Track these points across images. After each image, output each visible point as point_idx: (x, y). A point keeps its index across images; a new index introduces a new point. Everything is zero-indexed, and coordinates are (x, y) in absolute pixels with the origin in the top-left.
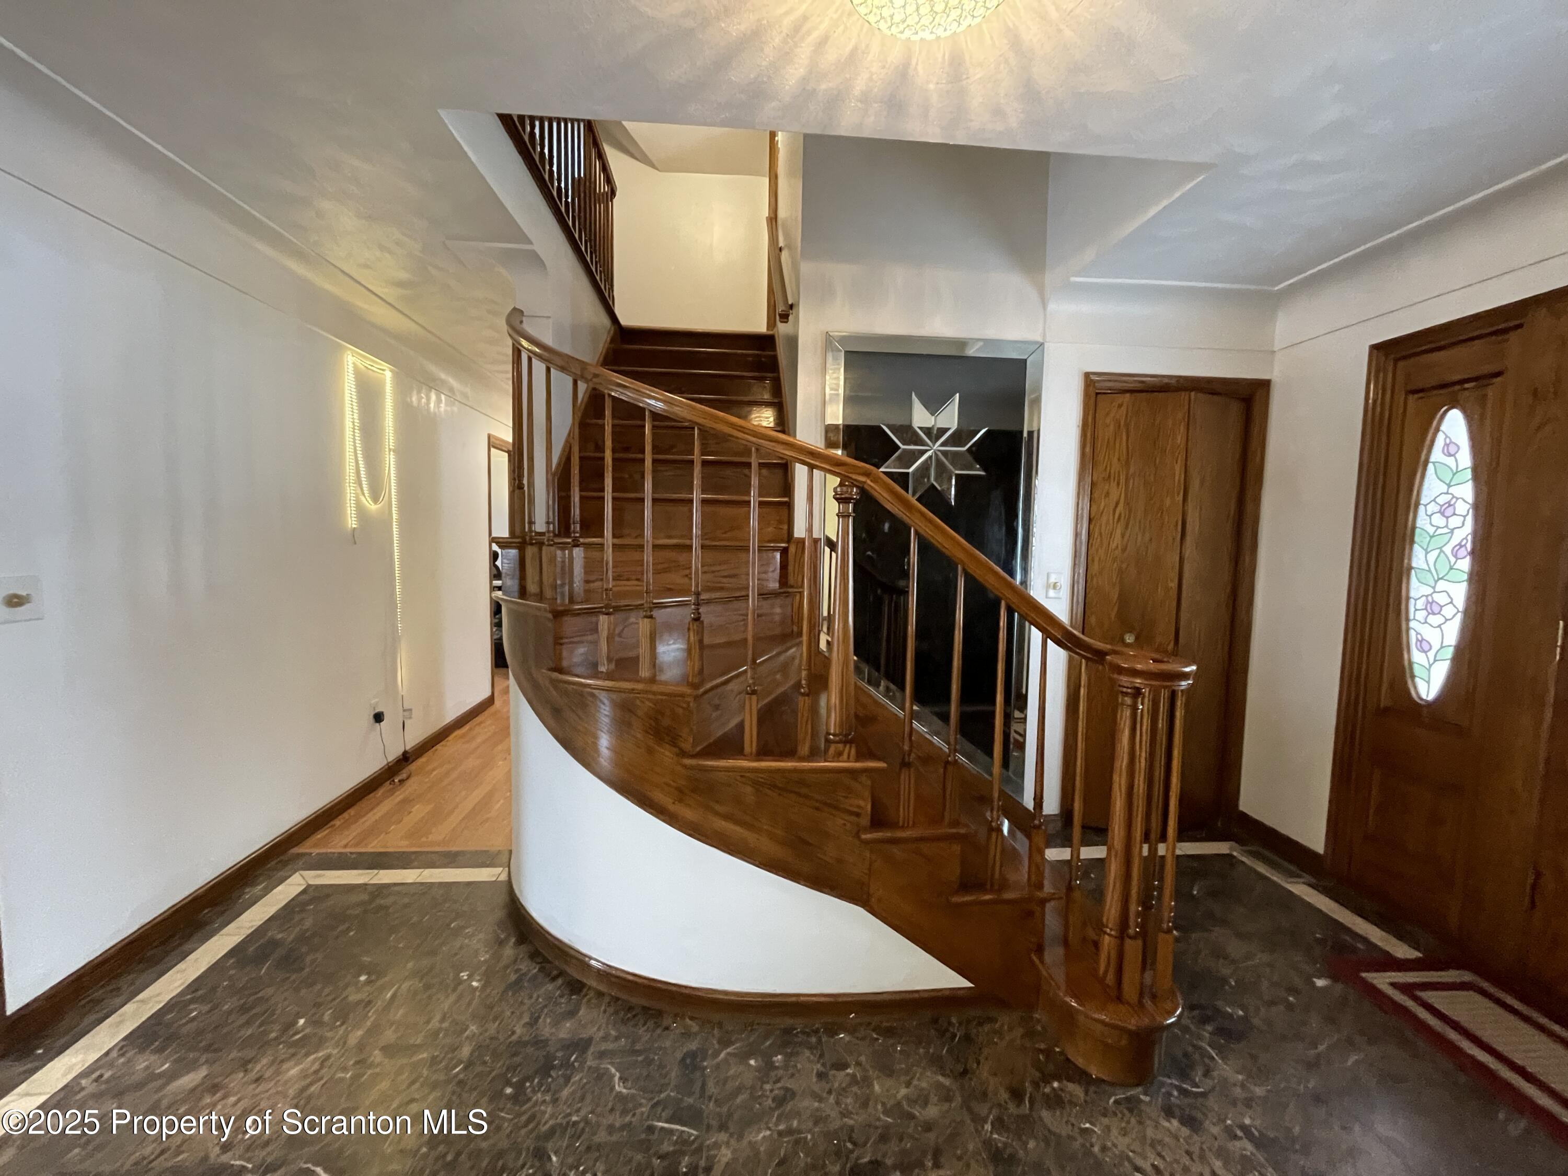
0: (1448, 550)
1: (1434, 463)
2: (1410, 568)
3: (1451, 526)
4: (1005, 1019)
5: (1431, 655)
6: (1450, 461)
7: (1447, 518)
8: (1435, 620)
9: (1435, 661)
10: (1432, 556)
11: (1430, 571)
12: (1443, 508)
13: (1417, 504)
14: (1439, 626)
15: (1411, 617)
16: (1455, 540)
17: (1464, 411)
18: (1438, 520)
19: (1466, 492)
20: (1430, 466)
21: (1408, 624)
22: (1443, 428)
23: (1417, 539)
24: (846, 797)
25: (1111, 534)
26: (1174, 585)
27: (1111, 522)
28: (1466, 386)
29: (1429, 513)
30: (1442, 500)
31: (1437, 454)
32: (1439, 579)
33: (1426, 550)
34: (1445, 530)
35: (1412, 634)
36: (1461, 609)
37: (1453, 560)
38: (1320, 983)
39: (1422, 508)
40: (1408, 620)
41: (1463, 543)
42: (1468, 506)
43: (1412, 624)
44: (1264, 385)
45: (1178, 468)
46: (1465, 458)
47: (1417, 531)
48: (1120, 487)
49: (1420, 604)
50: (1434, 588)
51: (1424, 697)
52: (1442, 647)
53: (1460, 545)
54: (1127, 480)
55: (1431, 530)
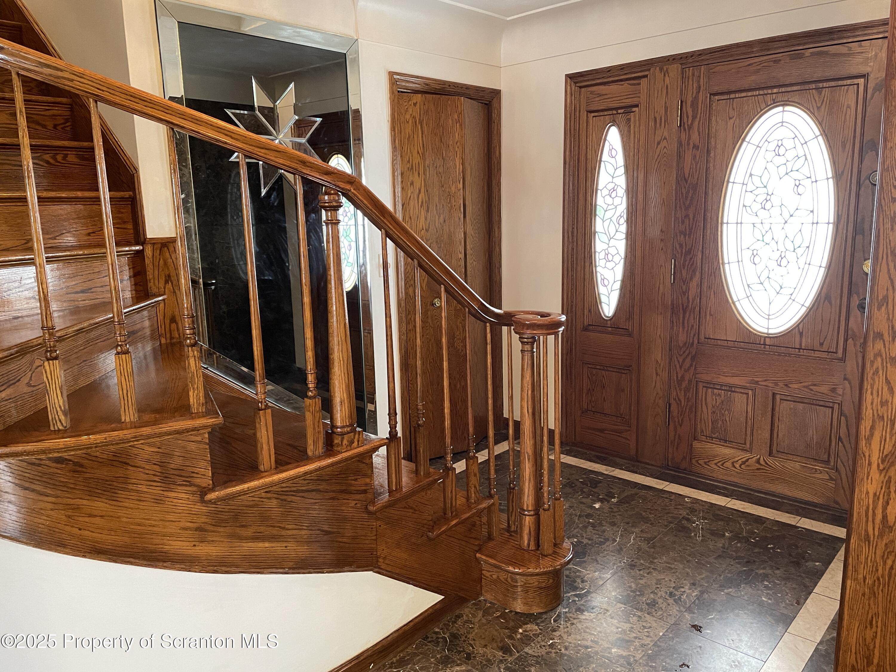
0: (614, 219)
1: (604, 161)
2: (595, 232)
3: (615, 204)
4: (467, 611)
5: (609, 287)
6: (612, 161)
7: (613, 198)
8: (610, 265)
9: (612, 291)
10: (606, 223)
11: (606, 234)
12: (611, 192)
13: (597, 190)
14: (613, 269)
15: (597, 264)
16: (618, 214)
17: (619, 128)
18: (609, 200)
19: (622, 181)
20: (602, 163)
21: (596, 270)
22: (608, 138)
23: (598, 213)
24: (356, 480)
25: (418, 218)
26: (462, 256)
27: (417, 206)
28: (619, 111)
29: (603, 196)
30: (611, 186)
31: (605, 156)
32: (611, 239)
33: (603, 220)
34: (613, 207)
35: (599, 275)
36: (623, 257)
37: (617, 226)
38: (597, 506)
39: (599, 192)
40: (596, 266)
41: (622, 215)
42: (624, 191)
43: (598, 269)
44: (497, 93)
45: (458, 162)
46: (620, 160)
47: (598, 207)
48: (421, 176)
49: (602, 255)
50: (608, 244)
51: (607, 315)
52: (614, 282)
53: (621, 217)
54: (425, 171)
55: (605, 206)
